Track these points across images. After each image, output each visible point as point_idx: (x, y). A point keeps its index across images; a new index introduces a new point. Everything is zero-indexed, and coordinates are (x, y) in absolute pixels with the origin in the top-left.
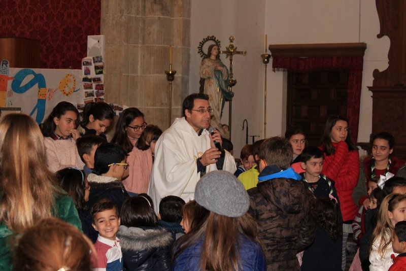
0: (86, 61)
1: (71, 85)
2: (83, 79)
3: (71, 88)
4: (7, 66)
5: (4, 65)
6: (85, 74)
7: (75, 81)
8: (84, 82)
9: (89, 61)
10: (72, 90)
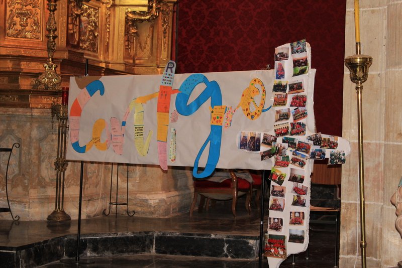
0: (281, 51)
1: (258, 99)
2: (275, 86)
3: (258, 105)
4: (172, 72)
5: (169, 70)
6: (278, 77)
7: (264, 91)
8: (275, 93)
9: (285, 52)
10: (261, 109)
